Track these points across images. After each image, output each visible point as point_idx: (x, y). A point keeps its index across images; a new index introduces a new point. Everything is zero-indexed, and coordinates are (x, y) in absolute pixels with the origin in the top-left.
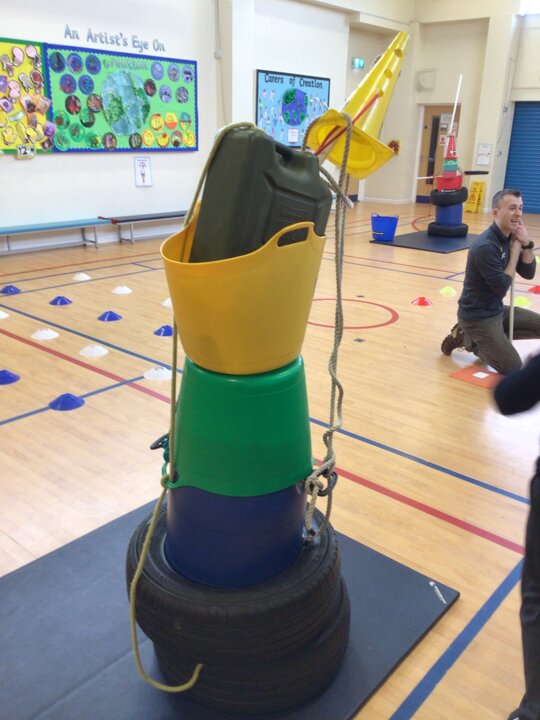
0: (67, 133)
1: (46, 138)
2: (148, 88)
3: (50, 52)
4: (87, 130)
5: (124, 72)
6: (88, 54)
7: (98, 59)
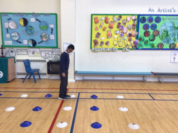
0: (143, 43)
1: (134, 45)
4: (151, 42)
5: (171, 21)
6: (156, 16)
7: (160, 18)
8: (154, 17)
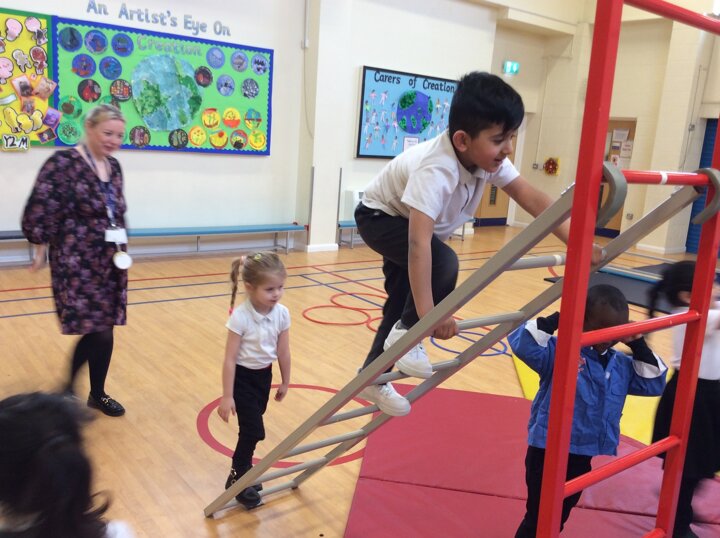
0: (77, 124)
1: (45, 128)
2: (201, 76)
3: (61, 27)
5: (167, 56)
6: (116, 32)
7: (130, 39)
8: (110, 35)
